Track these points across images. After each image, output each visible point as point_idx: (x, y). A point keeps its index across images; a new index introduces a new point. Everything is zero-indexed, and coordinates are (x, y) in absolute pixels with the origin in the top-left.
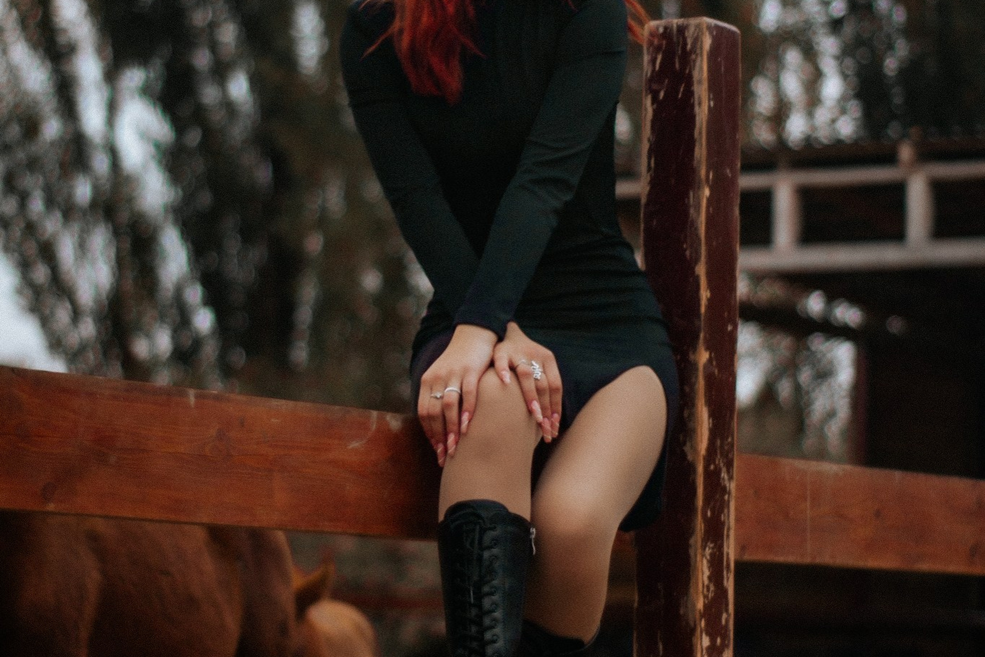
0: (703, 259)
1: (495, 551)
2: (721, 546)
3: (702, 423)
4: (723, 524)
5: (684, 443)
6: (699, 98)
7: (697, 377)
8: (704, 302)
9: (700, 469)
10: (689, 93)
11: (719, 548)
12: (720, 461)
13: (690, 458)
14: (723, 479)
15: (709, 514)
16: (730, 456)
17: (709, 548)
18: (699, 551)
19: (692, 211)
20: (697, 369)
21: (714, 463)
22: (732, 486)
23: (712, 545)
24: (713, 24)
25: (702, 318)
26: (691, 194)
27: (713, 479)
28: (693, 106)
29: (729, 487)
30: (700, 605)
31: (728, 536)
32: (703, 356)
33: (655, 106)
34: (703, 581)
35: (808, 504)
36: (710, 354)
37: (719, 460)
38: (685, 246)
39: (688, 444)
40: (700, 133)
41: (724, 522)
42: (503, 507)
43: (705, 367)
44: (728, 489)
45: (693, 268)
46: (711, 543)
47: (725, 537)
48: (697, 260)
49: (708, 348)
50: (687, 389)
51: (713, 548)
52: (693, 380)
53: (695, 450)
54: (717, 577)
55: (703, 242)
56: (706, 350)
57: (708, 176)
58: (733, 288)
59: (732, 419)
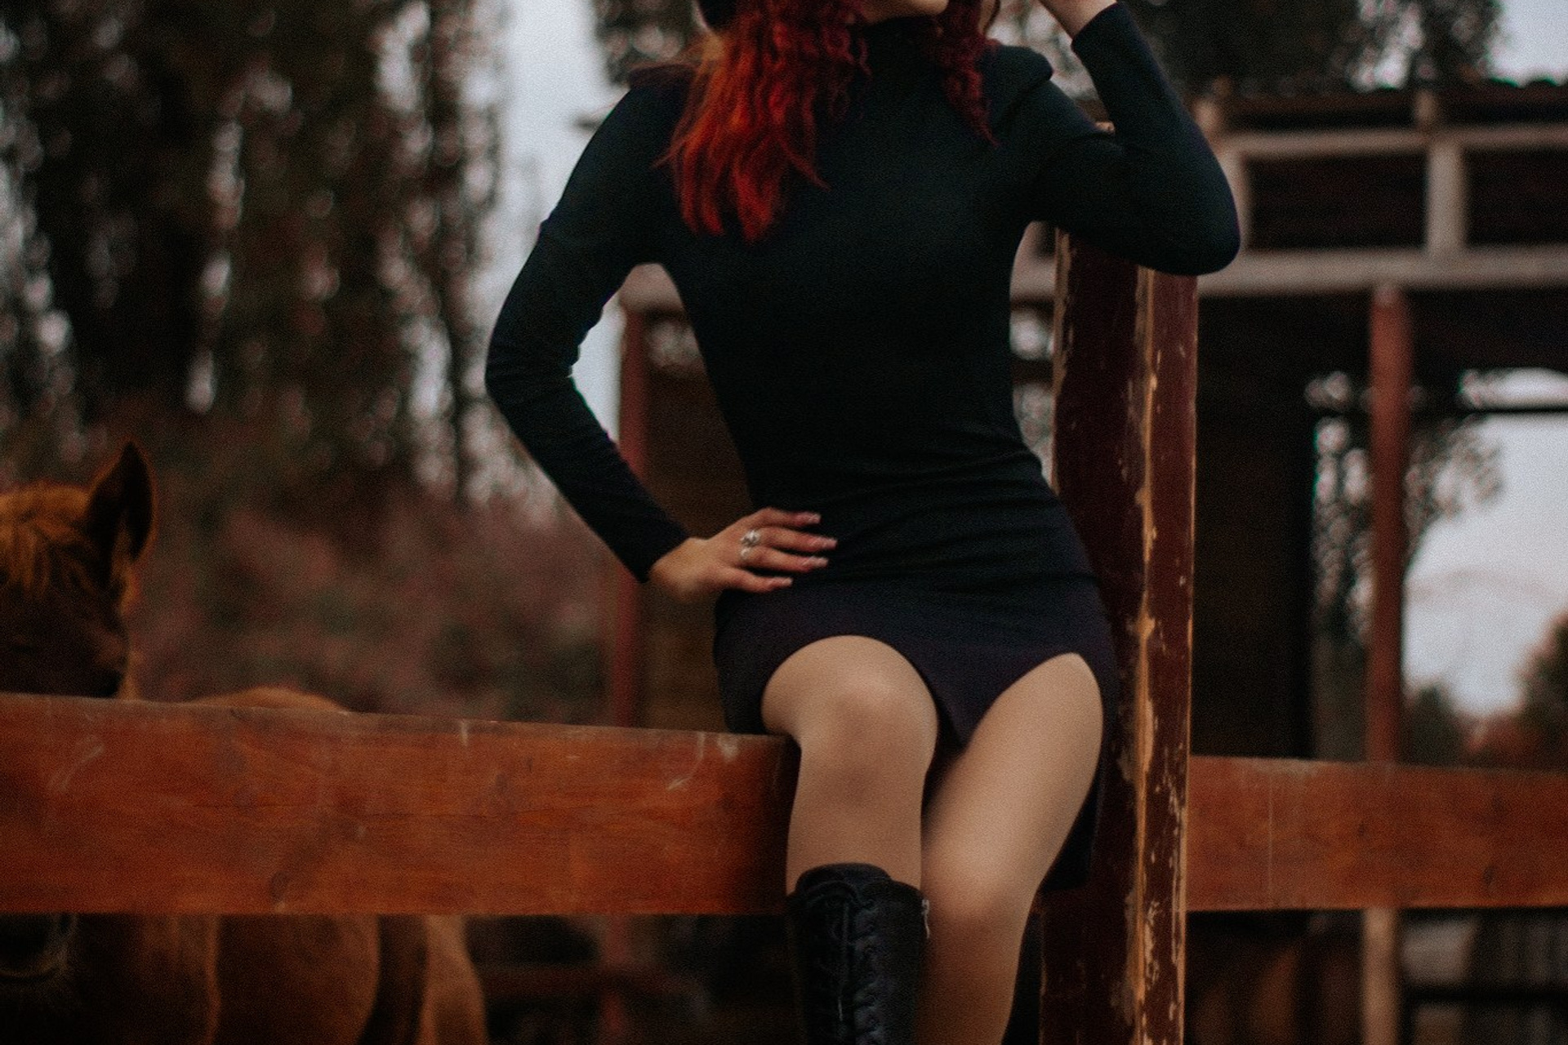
0: (1147, 481)
1: (872, 938)
2: (1169, 903)
3: (1145, 727)
4: (1171, 872)
5: (1118, 755)
7: (1137, 657)
8: (1148, 546)
9: (1142, 795)
11: (1166, 907)
12: (1168, 781)
13: (1126, 776)
14: (1173, 806)
15: (1153, 858)
16: (1181, 770)
17: (1154, 909)
19: (1131, 411)
20: (1137, 646)
21: (1160, 782)
22: (1183, 815)
23: (1156, 905)
25: (1146, 569)
26: (1131, 386)
27: (1159, 806)
29: (1180, 817)
30: (1140, 994)
31: (1178, 889)
32: (1147, 627)
34: (1145, 960)
35: (1270, 821)
36: (1157, 622)
37: (1167, 779)
38: (1120, 462)
39: (1124, 757)
40: (1145, 294)
41: (1173, 868)
42: (883, 873)
43: (1149, 641)
44: (1178, 820)
45: (1134, 497)
46: (1156, 901)
47: (1174, 890)
48: (1138, 484)
49: (1156, 613)
51: (1158, 908)
52: (1132, 660)
53: (1134, 764)
54: (1162, 952)
55: (1148, 455)
56: (1151, 617)
57: (1154, 356)
58: (1186, 522)
59: (1183, 716)
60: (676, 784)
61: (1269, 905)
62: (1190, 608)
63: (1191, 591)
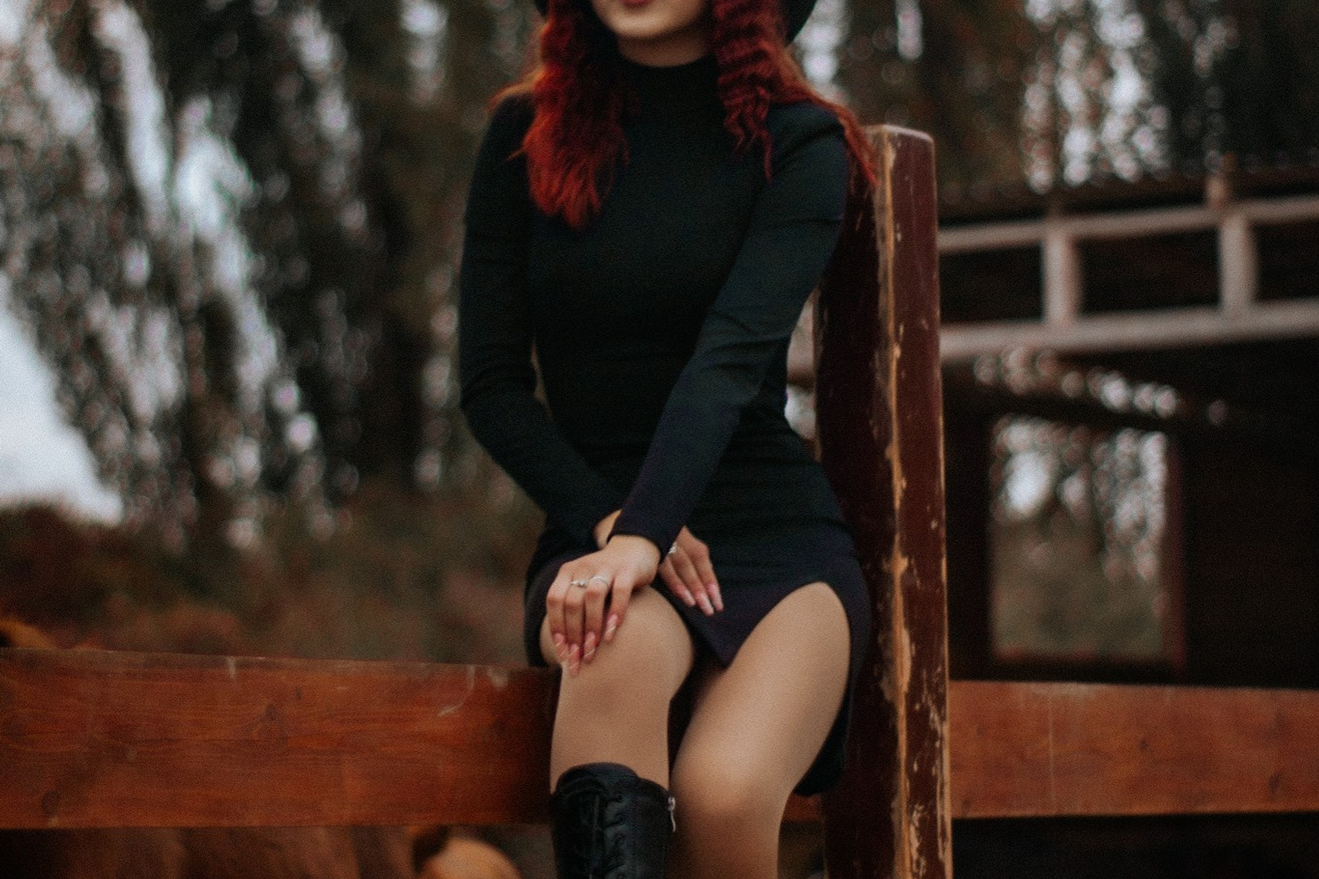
0: (896, 438)
1: (621, 828)
2: (934, 807)
3: (902, 652)
4: (934, 779)
5: (880, 678)
6: (883, 230)
7: (892, 592)
8: (898, 494)
9: (902, 711)
10: (869, 225)
11: (931, 811)
12: (927, 698)
13: (888, 696)
14: (933, 721)
15: (916, 767)
16: (941, 690)
17: (918, 812)
18: (904, 816)
19: (878, 377)
20: (892, 582)
21: (921, 702)
22: (945, 730)
23: (921, 808)
24: (896, 135)
25: (897, 515)
26: (877, 356)
27: (919, 722)
28: (874, 241)
29: (942, 731)
31: (942, 793)
32: (901, 564)
34: (911, 858)
35: (1051, 737)
36: (909, 561)
38: (871, 422)
39: (885, 679)
40: (886, 276)
41: (936, 776)
42: (630, 772)
43: (903, 577)
44: (939, 731)
45: (883, 452)
46: (920, 804)
47: (938, 795)
48: (886, 441)
49: (907, 553)
50: (880, 606)
51: (923, 811)
52: (888, 595)
53: (894, 685)
54: (929, 848)
55: (894, 417)
56: (904, 555)
57: (897, 331)
58: (936, 474)
59: (941, 642)
60: (447, 711)
61: (1053, 812)
62: (944, 549)
63: (943, 533)
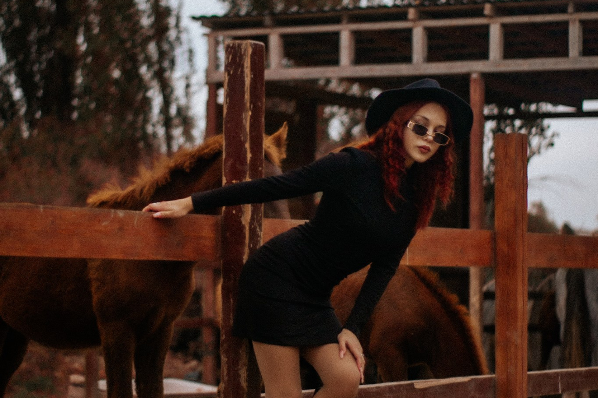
0: (248, 141)
5: (241, 217)
6: (247, 74)
8: (249, 159)
10: (243, 72)
12: (256, 224)
13: (243, 223)
14: (258, 231)
15: (251, 246)
16: (261, 221)
19: (244, 121)
21: (253, 225)
22: (262, 234)
24: (252, 43)
25: (248, 165)
26: (243, 114)
27: (253, 231)
28: (244, 78)
33: (229, 77)
38: (241, 135)
40: (247, 89)
44: (260, 235)
45: (244, 146)
48: (245, 142)
53: (245, 219)
55: (248, 134)
57: (250, 106)
58: (261, 152)
60: (105, 224)
